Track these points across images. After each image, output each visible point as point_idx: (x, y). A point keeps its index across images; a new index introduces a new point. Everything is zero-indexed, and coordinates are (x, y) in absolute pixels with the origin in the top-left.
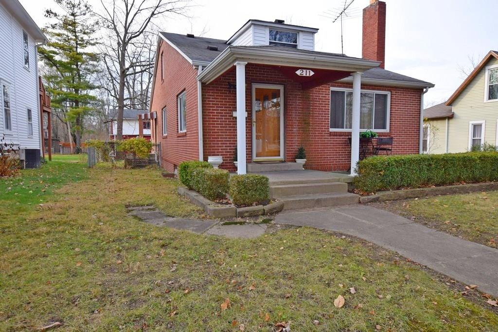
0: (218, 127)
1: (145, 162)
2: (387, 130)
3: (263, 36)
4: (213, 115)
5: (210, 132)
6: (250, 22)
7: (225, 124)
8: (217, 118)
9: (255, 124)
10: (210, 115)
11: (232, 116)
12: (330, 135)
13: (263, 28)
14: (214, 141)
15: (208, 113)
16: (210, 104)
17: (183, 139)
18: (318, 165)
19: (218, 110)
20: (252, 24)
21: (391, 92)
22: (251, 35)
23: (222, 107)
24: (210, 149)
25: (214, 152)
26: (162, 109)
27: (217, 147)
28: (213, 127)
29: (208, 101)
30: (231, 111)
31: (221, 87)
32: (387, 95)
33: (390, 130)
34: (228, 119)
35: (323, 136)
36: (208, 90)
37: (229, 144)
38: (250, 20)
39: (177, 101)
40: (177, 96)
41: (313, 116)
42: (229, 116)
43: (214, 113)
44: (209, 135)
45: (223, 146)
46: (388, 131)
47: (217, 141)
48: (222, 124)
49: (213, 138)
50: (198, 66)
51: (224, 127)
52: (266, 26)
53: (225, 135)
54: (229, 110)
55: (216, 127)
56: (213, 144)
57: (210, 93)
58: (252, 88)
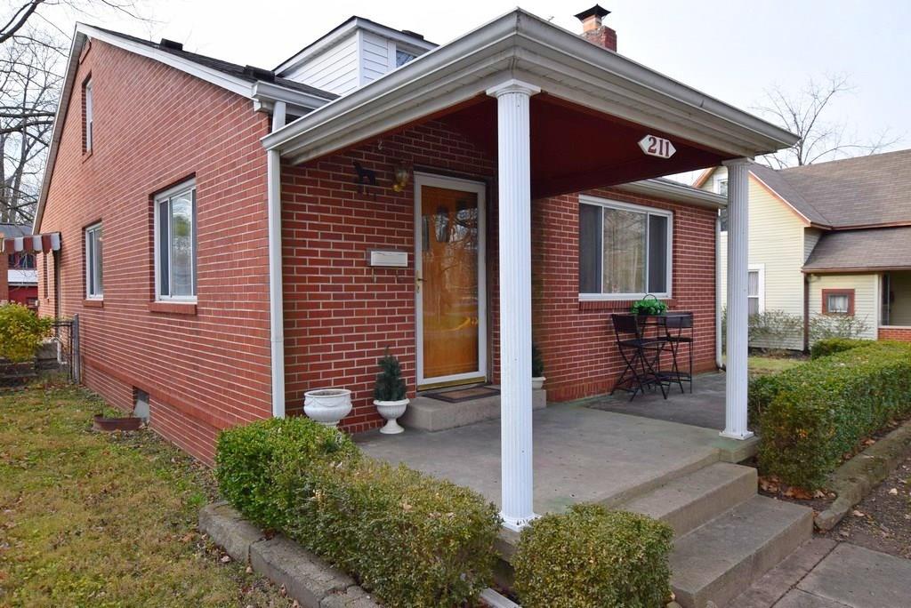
0: (328, 297)
1: (24, 369)
2: (668, 295)
3: (384, 61)
4: (312, 262)
5: (304, 315)
6: (354, 24)
7: (347, 288)
8: (324, 271)
9: (420, 284)
10: (304, 262)
11: (367, 263)
12: (580, 311)
13: (383, 43)
14: (317, 341)
15: (300, 252)
16: (304, 226)
17: (181, 324)
18: (558, 385)
19: (327, 245)
20: (359, 28)
21: (674, 213)
22: (356, 56)
23: (339, 237)
24: (304, 368)
25: (317, 376)
26: (84, 229)
27: (325, 357)
28: (312, 297)
29: (299, 217)
30: (364, 247)
31: (335, 177)
32: (666, 218)
33: (674, 294)
34: (355, 272)
35: (566, 313)
36: (299, 181)
37: (359, 346)
38: (353, 18)
39: (152, 210)
40: (152, 196)
41: (548, 264)
42: (358, 263)
43: (315, 253)
44: (300, 324)
45: (340, 356)
46: (670, 297)
47: (325, 340)
48: (339, 288)
49: (312, 332)
50: (273, 103)
51: (342, 297)
52: (390, 39)
53: (348, 322)
54: (358, 247)
55: (321, 297)
56: (313, 350)
57: (303, 190)
58: (414, 184)
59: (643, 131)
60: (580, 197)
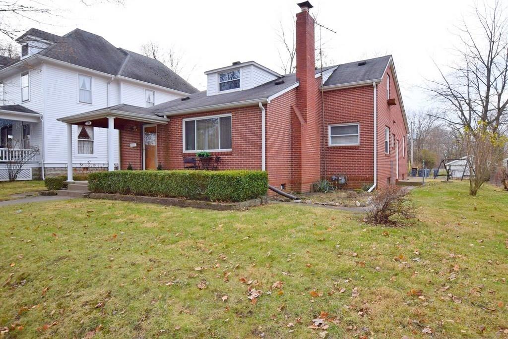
9: (144, 150)
12: (183, 156)
13: (214, 75)
21: (232, 114)
35: (178, 157)
46: (231, 150)
58: (142, 128)
60: (184, 119)
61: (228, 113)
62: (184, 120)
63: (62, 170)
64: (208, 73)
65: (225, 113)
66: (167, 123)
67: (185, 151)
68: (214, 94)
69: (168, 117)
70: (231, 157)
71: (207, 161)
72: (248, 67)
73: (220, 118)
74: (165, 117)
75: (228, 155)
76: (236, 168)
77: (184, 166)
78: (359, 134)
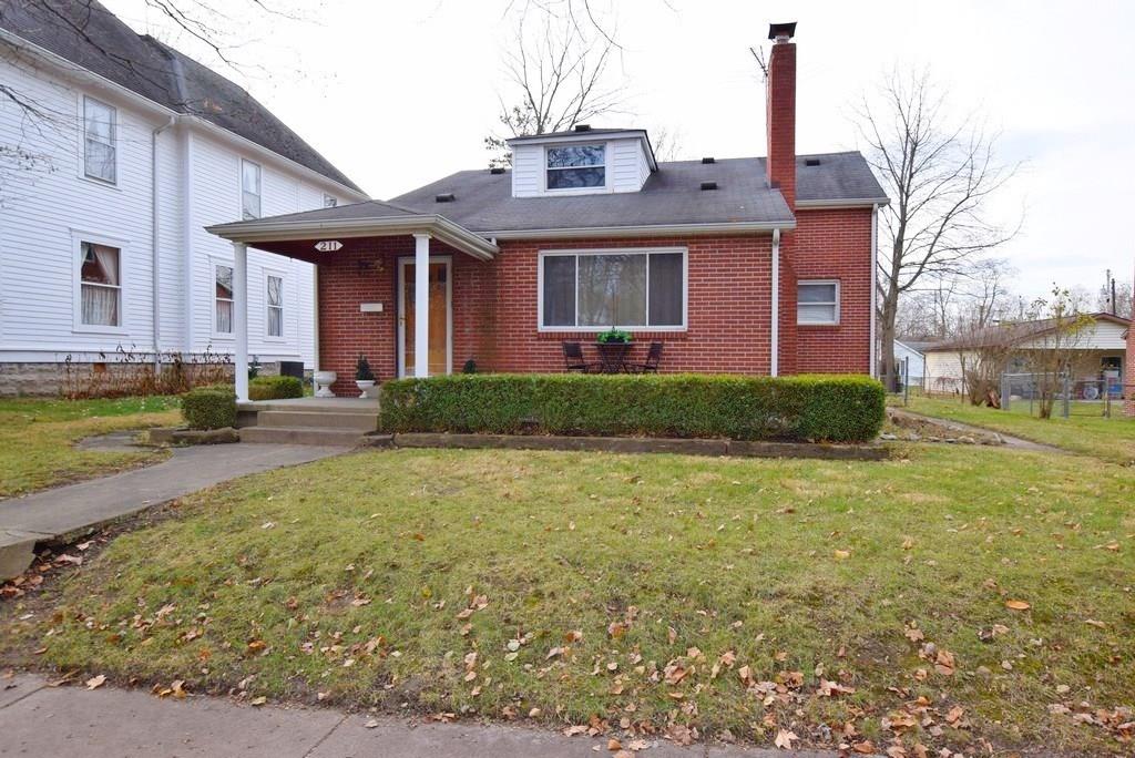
0: (343, 327)
2: (684, 327)
3: (534, 162)
4: (335, 311)
5: (331, 336)
8: (341, 315)
9: (402, 322)
10: (332, 311)
11: (361, 311)
12: (540, 339)
13: (534, 149)
14: (337, 349)
15: (330, 307)
16: (332, 294)
19: (343, 303)
21: (690, 247)
23: (349, 298)
24: (332, 362)
25: (337, 366)
27: (342, 357)
28: (335, 328)
29: (329, 290)
31: (347, 268)
32: (676, 253)
33: (689, 327)
35: (523, 340)
36: (330, 274)
41: (502, 305)
43: (337, 307)
44: (329, 341)
45: (349, 357)
48: (349, 324)
49: (335, 344)
51: (351, 328)
53: (354, 341)
55: (340, 327)
56: (335, 353)
57: (332, 278)
58: (396, 264)
59: (317, 242)
60: (542, 252)
61: (677, 245)
62: (542, 254)
63: (41, 370)
64: (515, 143)
65: (670, 245)
66: (491, 257)
67: (542, 328)
68: (535, 195)
69: (500, 242)
70: (685, 345)
71: (615, 352)
72: (631, 143)
73: (650, 255)
74: (494, 242)
75: (677, 340)
76: (697, 368)
77: (567, 362)
78: (837, 301)
